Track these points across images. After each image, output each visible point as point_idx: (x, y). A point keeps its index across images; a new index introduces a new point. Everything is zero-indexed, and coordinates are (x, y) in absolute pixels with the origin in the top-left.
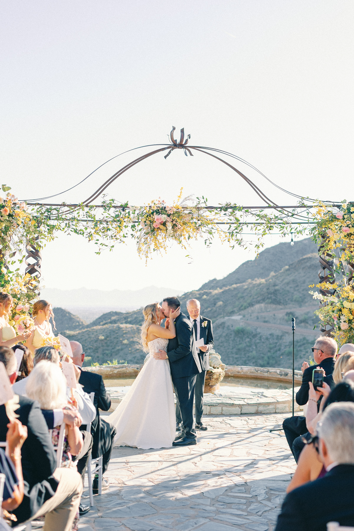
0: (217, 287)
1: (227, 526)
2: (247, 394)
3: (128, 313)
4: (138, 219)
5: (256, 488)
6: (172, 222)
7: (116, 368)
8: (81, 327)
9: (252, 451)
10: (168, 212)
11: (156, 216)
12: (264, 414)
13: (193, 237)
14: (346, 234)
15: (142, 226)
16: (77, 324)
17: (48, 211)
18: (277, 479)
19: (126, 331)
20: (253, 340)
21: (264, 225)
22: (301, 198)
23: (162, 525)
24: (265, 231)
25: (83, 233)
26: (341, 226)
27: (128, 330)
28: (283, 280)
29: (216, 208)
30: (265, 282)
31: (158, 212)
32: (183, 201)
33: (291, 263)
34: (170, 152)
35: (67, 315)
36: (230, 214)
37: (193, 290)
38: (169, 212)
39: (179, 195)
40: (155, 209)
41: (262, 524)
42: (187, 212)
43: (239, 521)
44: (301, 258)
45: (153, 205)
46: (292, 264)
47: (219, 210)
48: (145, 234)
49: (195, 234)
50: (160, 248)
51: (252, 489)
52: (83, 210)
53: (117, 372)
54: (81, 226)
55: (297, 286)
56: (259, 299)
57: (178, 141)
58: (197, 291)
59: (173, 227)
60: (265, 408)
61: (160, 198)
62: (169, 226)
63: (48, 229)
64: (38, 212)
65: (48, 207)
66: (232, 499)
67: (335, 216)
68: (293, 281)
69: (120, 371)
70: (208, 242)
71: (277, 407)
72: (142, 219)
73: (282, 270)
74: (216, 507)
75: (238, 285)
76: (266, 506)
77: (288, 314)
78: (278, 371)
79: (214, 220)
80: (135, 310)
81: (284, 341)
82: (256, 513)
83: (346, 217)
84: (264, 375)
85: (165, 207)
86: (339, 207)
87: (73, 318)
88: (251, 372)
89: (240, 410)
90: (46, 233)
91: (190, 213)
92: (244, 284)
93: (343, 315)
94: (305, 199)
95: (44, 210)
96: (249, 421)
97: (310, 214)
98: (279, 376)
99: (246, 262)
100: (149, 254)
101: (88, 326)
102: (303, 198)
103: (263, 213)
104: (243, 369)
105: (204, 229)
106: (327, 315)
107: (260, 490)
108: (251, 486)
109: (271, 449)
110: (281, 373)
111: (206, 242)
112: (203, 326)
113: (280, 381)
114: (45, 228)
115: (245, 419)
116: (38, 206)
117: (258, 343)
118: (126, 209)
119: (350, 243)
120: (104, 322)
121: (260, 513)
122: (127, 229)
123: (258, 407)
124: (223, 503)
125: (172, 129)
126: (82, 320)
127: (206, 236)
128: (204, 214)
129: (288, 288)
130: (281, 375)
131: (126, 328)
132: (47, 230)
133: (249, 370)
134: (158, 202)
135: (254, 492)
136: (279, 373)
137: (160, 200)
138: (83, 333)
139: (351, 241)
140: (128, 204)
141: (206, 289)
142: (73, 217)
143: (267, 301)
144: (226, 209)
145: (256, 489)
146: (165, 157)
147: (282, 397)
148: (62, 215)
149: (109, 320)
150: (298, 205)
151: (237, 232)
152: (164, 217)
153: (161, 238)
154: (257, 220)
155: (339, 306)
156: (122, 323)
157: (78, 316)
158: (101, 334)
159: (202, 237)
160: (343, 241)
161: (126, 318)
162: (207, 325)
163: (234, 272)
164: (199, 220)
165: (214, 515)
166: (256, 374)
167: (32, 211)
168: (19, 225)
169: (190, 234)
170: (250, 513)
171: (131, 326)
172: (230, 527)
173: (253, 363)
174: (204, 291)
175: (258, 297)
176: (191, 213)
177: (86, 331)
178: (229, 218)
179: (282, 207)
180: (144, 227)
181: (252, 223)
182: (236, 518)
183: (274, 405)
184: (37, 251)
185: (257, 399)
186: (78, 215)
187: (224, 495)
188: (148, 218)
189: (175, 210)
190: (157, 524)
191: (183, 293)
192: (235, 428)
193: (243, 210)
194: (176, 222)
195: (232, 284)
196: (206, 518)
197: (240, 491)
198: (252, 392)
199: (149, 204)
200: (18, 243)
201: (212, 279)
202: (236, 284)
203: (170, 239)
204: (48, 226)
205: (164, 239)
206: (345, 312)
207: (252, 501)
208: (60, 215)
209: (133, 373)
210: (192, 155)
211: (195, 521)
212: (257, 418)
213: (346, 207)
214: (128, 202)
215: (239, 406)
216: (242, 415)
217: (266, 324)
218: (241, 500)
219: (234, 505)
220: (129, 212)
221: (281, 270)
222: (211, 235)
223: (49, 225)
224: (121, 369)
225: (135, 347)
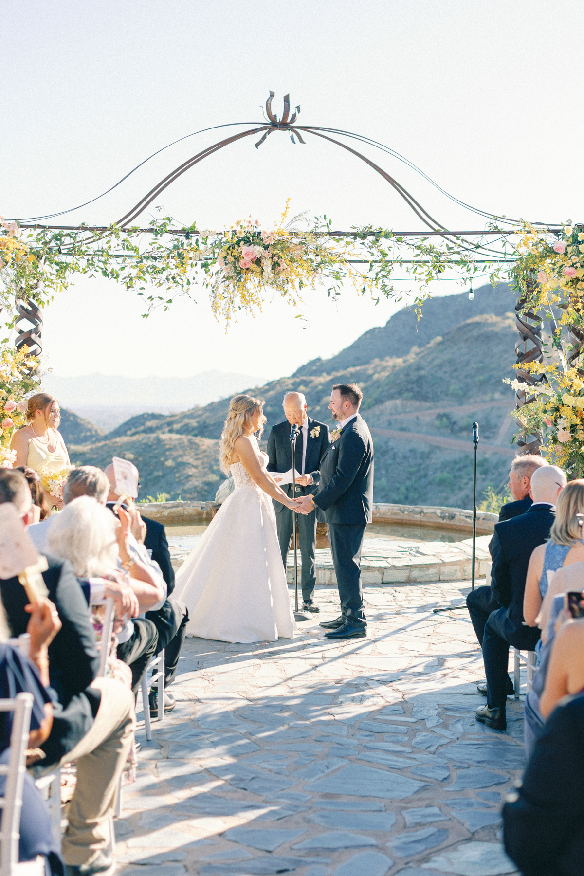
0: (322, 372)
1: (381, 771)
2: (392, 550)
3: (172, 416)
4: (214, 253)
5: (421, 706)
6: (272, 258)
7: (166, 507)
8: (94, 439)
9: (407, 646)
10: (264, 241)
11: (244, 248)
12: (421, 583)
13: (308, 284)
14: (568, 278)
15: (220, 264)
16: (88, 434)
17: (56, 237)
18: (455, 692)
19: (170, 444)
20: (382, 460)
21: (429, 264)
22: (492, 217)
23: (270, 771)
24: (430, 274)
25: (118, 276)
26: (562, 266)
27: (173, 443)
28: (433, 360)
29: (347, 234)
30: (403, 365)
31: (247, 241)
32: (291, 222)
33: (446, 331)
34: (264, 137)
35: (71, 418)
36: (370, 244)
37: (283, 376)
38: (268, 242)
39: (283, 212)
40: (243, 235)
41: (438, 766)
42: (296, 241)
43: (400, 762)
44: (463, 323)
45: (238, 229)
46: (447, 334)
47: (352, 237)
48: (224, 279)
49: (310, 279)
50: (251, 303)
51: (414, 709)
52: (118, 237)
53: (168, 514)
54: (114, 265)
55: (456, 370)
56: (392, 391)
57: (279, 119)
58: (288, 378)
59: (273, 268)
60: (422, 574)
61: (250, 216)
62: (267, 264)
63: (57, 271)
64: (38, 240)
65: (57, 231)
66: (384, 725)
67: (551, 248)
68: (450, 362)
69: (174, 512)
70: (333, 292)
71: (442, 571)
72: (220, 253)
73: (432, 344)
74: (358, 739)
75: (358, 368)
76: (441, 736)
77: (440, 417)
78: (439, 512)
79: (344, 255)
80: (186, 410)
81: (433, 461)
82: (426, 748)
83: (570, 249)
84: (414, 517)
85: (259, 233)
86: (556, 232)
87: (81, 424)
88: (392, 514)
89: (380, 576)
90: (53, 278)
91: (301, 243)
92: (367, 366)
93: (561, 417)
94: (498, 219)
95: (50, 237)
96: (397, 595)
97: (507, 244)
98: (441, 520)
99: (371, 330)
100: (232, 313)
101: (106, 438)
102: (496, 218)
103: (427, 244)
104: (379, 508)
105: (326, 272)
106: (534, 418)
107: (428, 710)
108: (413, 704)
109: (439, 641)
110: (443, 515)
111: (329, 293)
112: (312, 436)
113: (440, 528)
114: (51, 269)
115: (389, 591)
116: (39, 230)
117: (390, 465)
118: (191, 236)
119: (576, 295)
120: (134, 430)
121: (432, 749)
122: (195, 269)
123: (410, 572)
124: (368, 733)
125: (269, 96)
126: (95, 427)
127: (330, 282)
128: (327, 245)
129: (440, 374)
130: (443, 518)
131: (171, 439)
132: (54, 272)
133: (389, 509)
134: (247, 224)
135: (419, 714)
136: (439, 515)
137: (251, 220)
138: (98, 449)
139: (578, 291)
140: (195, 227)
141: (303, 376)
142: (100, 249)
143: (406, 395)
144: (364, 236)
145: (422, 709)
146: (257, 145)
147: (449, 555)
148: (81, 246)
149: (142, 428)
150: (487, 229)
151: (384, 276)
152: (258, 251)
153: (252, 287)
154: (417, 255)
155: (555, 402)
156: (163, 433)
157: (90, 420)
158: (129, 450)
159: (323, 284)
160: (563, 292)
161: (170, 424)
162: (320, 434)
163: (351, 347)
164: (317, 255)
165: (357, 753)
166: (401, 517)
167: (29, 239)
168: (7, 263)
169: (302, 279)
170: (415, 749)
171: (178, 436)
172: (386, 772)
173: (382, 498)
174: (302, 378)
175: (391, 388)
176: (304, 243)
177: (102, 447)
178: (369, 250)
179: (454, 234)
180: (224, 267)
181: (410, 262)
182: (395, 758)
183: (438, 567)
184: (35, 309)
185: (408, 558)
186: (108, 245)
187: (369, 719)
188: (230, 252)
189: (277, 238)
190: (262, 768)
191: (266, 383)
192: (374, 607)
193: (393, 238)
194: (279, 259)
195: (348, 367)
196: (343, 757)
197: (395, 712)
198: (399, 546)
199: (232, 227)
200: (6, 295)
201: (313, 358)
202: (354, 366)
203: (268, 287)
204: (57, 264)
205: (258, 289)
206: (566, 412)
207: (417, 729)
208: (77, 244)
209: (195, 515)
210: (303, 142)
211: (326, 762)
212: (410, 590)
213: (571, 233)
214: (195, 223)
215: (378, 570)
216: (383, 585)
217: (403, 433)
218: (398, 727)
219: (387, 735)
220: (197, 241)
221: (428, 343)
222: (339, 281)
223: (59, 263)
224: (174, 509)
225: (185, 472)
